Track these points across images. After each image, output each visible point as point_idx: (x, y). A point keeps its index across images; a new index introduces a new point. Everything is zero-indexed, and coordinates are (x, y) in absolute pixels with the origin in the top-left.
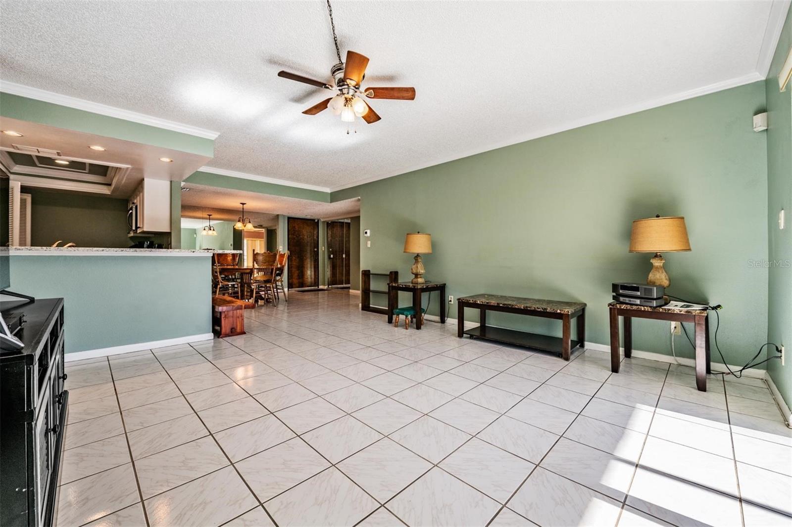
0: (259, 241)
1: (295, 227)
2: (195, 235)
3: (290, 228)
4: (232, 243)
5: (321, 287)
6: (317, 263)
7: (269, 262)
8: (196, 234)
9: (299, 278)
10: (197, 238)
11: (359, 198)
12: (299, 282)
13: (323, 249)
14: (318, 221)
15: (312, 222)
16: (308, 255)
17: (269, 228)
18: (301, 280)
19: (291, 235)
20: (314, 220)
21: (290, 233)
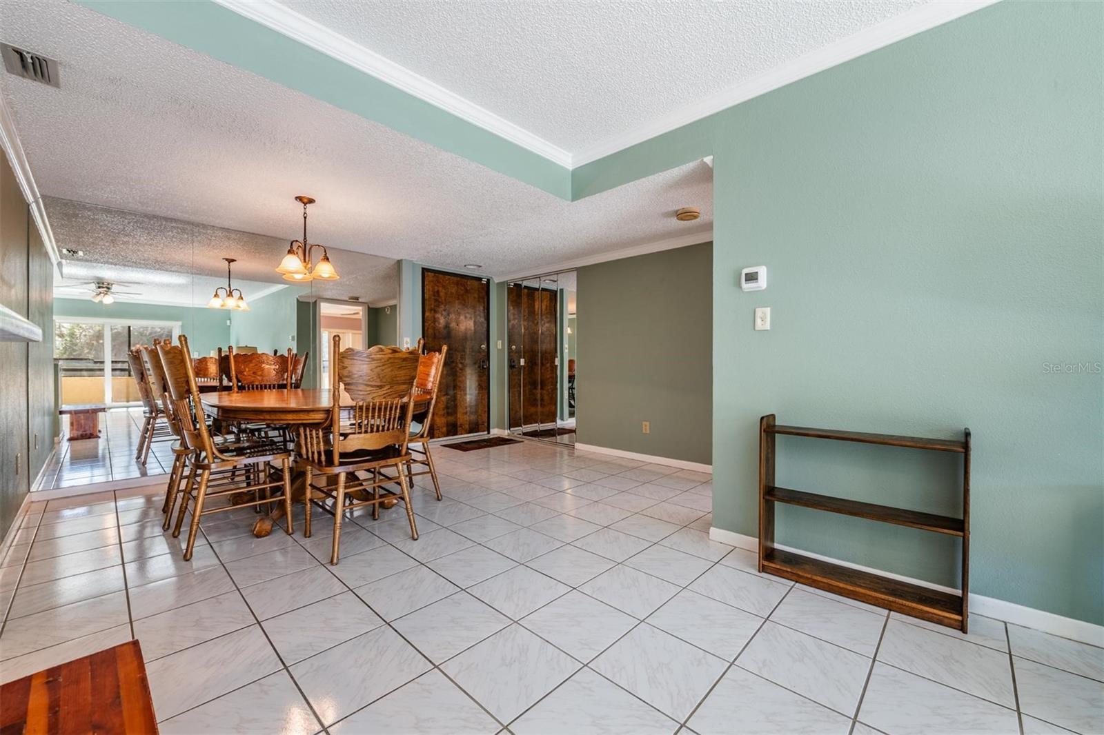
0: (350, 335)
1: (438, 292)
2: (228, 322)
3: (427, 296)
4: (295, 334)
5: (495, 432)
6: (485, 378)
7: (393, 382)
8: (230, 319)
9: (448, 414)
10: (231, 327)
11: (708, 160)
12: (448, 425)
13: (500, 347)
14: (488, 280)
15: (476, 283)
16: (468, 361)
17: (371, 306)
18: (451, 419)
19: (431, 310)
20: (480, 279)
21: (427, 308)
